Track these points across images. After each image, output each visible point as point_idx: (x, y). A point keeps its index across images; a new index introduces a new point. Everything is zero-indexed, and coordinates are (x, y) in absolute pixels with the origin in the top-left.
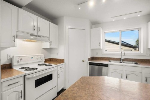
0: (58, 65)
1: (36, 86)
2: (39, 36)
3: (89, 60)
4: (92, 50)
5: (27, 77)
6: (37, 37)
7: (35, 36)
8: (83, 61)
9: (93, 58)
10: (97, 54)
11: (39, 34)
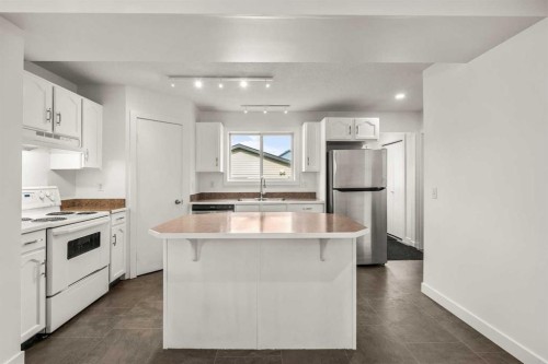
0: (113, 211)
1: (70, 256)
2: (57, 137)
3: (191, 200)
4: (200, 175)
5: (54, 230)
6: (52, 140)
7: (49, 135)
8: (177, 202)
9: (201, 196)
10: (212, 184)
11: (58, 130)
